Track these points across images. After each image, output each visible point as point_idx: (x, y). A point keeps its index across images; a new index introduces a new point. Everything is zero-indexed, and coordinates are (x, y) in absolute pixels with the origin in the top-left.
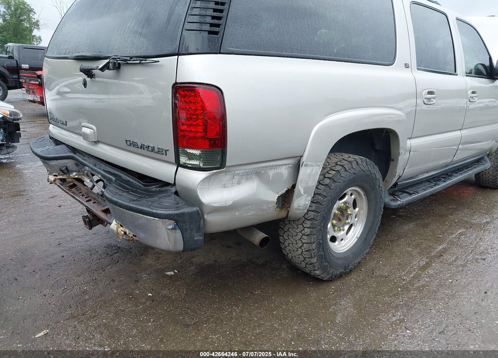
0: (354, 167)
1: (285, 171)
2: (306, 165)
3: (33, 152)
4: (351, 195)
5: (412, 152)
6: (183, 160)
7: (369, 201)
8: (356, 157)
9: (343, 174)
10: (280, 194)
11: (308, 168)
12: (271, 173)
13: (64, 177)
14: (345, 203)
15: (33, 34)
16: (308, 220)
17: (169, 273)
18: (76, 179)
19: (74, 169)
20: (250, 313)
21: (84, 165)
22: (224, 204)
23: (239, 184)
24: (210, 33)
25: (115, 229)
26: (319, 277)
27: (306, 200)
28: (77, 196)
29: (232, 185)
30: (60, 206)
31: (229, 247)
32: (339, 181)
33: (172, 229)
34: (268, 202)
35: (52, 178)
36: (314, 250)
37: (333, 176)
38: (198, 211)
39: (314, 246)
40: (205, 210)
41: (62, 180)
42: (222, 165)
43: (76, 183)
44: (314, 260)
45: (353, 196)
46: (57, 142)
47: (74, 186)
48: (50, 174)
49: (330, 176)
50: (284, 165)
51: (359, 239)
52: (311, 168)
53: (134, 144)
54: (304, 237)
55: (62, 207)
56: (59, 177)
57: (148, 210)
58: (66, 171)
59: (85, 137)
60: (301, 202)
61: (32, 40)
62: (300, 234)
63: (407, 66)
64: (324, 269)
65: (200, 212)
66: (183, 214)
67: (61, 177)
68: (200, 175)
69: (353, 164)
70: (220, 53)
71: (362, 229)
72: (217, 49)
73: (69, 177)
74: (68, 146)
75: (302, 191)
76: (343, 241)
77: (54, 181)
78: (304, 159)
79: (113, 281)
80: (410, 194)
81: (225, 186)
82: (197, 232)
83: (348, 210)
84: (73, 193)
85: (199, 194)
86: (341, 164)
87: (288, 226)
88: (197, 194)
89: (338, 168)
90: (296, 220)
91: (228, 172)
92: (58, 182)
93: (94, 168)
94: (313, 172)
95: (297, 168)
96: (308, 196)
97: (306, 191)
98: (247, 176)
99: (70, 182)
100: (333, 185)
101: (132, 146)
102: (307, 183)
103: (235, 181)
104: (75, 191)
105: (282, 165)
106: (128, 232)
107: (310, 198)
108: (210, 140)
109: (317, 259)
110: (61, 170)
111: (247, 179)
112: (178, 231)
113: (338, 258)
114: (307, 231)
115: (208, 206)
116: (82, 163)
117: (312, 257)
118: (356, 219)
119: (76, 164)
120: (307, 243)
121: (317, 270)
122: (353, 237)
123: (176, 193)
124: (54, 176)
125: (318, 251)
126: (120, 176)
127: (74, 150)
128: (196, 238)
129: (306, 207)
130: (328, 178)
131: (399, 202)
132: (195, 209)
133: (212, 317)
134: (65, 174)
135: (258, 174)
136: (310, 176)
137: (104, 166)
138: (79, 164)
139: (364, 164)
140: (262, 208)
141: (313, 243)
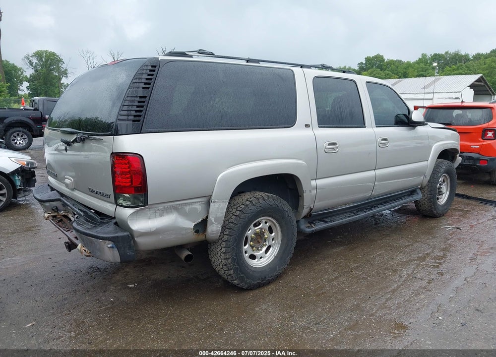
0: (261, 202)
1: (199, 207)
2: (214, 202)
3: (34, 196)
4: (266, 223)
5: (319, 189)
6: (121, 201)
7: (281, 227)
8: (263, 194)
9: (252, 207)
10: (196, 222)
11: (216, 204)
12: (187, 208)
13: (55, 214)
14: (261, 229)
15: (62, 82)
16: (224, 242)
17: (130, 286)
18: (63, 215)
19: (62, 209)
20: (181, 312)
21: (68, 205)
22: (149, 230)
23: (161, 216)
24: (134, 121)
25: (80, 249)
26: (239, 286)
27: (217, 227)
28: (61, 227)
29: (155, 217)
30: (60, 238)
31: (183, 267)
32: (247, 212)
33: (111, 247)
34: (186, 229)
35: (46, 215)
36: (230, 264)
37: (243, 209)
38: (128, 235)
39: (229, 261)
40: (135, 235)
41: (53, 217)
42: (145, 203)
43: (63, 218)
44: (231, 272)
45: (268, 224)
46: (52, 189)
47: (61, 220)
48: (45, 212)
49: (241, 209)
50: (197, 202)
51: (276, 257)
52: (218, 204)
53: (92, 191)
54: (222, 254)
55: (61, 239)
56: (51, 215)
57: (95, 234)
58: (56, 210)
59: (67, 186)
60: (214, 229)
61: (60, 87)
62: (219, 252)
63: (307, 126)
64: (242, 279)
65: (130, 236)
66: (117, 237)
67: (53, 214)
68: (130, 211)
69: (260, 200)
70: (141, 133)
71: (278, 249)
72: (139, 131)
73: (59, 215)
74: (58, 191)
75: (213, 221)
76: (263, 259)
77: (48, 217)
78: (213, 198)
79: (88, 291)
80: (326, 222)
81: (149, 218)
82: (129, 249)
83: (265, 234)
84: (59, 226)
85: (129, 224)
86: (250, 200)
87: (212, 247)
88: (128, 224)
89: (248, 203)
90: (215, 242)
91: (152, 208)
92: (50, 218)
93: (74, 208)
94: (221, 206)
95: (208, 203)
96: (218, 224)
97: (216, 219)
98: (167, 211)
99: (59, 218)
100: (243, 215)
101: (92, 192)
102: (217, 214)
103: (158, 214)
104: (61, 224)
105: (195, 202)
106: (86, 250)
107: (220, 225)
108: (135, 187)
109: (234, 272)
110: (53, 209)
111: (167, 213)
112: (116, 249)
113: (254, 271)
114: (224, 249)
115: (137, 232)
116: (66, 204)
117: (229, 270)
118: (274, 242)
119: (63, 205)
120: (224, 259)
121: (235, 280)
122: (271, 255)
123: (116, 223)
124: (49, 213)
125: (234, 265)
126: (87, 213)
127: (62, 195)
128: (128, 254)
129: (219, 232)
130: (239, 210)
131: (313, 229)
132: (126, 234)
133: (152, 314)
134: (55, 212)
135: (176, 209)
136: (218, 209)
137: (79, 206)
138: (65, 205)
139: (271, 200)
140: (182, 233)
141: (229, 259)
